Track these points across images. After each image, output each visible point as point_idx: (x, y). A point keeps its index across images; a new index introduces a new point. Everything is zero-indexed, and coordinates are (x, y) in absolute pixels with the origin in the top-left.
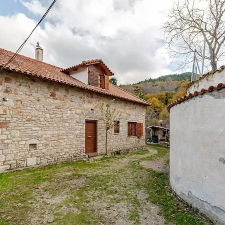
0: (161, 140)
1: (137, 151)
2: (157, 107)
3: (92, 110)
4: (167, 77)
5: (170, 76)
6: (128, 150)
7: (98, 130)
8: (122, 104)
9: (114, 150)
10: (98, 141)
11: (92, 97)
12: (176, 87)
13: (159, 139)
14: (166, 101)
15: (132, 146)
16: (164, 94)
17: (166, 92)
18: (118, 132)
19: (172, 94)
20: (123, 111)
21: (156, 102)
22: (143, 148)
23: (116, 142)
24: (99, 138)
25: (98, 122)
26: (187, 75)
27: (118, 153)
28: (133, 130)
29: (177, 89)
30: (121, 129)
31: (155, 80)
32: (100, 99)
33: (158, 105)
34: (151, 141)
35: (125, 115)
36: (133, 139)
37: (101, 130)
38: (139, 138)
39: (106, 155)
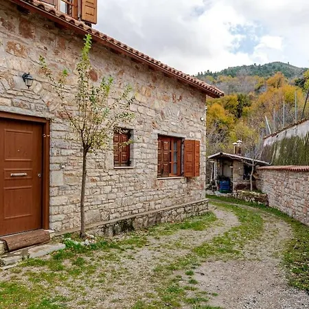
0: (240, 187)
1: (183, 216)
2: (221, 121)
3: (25, 77)
4: (238, 69)
5: (245, 66)
6: (159, 215)
7: (54, 151)
8: (142, 81)
9: (114, 218)
10: (53, 191)
11: (27, 34)
12: (256, 87)
13: (235, 184)
14: (238, 110)
15: (169, 202)
16: (235, 97)
17: (239, 94)
18: (128, 163)
19: (251, 98)
20: (144, 100)
21: (219, 113)
22: (201, 207)
23: (121, 194)
24: (56, 178)
25: (54, 126)
26: (274, 67)
27: (126, 226)
28: (174, 160)
29: (257, 91)
30: (136, 154)
31: (215, 75)
32: (62, 47)
33: (225, 118)
34: (215, 189)
35: (151, 113)
36: (173, 184)
37: (64, 152)
38: (188, 180)
39: (82, 236)
